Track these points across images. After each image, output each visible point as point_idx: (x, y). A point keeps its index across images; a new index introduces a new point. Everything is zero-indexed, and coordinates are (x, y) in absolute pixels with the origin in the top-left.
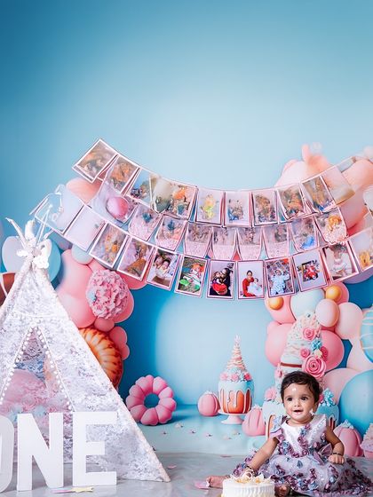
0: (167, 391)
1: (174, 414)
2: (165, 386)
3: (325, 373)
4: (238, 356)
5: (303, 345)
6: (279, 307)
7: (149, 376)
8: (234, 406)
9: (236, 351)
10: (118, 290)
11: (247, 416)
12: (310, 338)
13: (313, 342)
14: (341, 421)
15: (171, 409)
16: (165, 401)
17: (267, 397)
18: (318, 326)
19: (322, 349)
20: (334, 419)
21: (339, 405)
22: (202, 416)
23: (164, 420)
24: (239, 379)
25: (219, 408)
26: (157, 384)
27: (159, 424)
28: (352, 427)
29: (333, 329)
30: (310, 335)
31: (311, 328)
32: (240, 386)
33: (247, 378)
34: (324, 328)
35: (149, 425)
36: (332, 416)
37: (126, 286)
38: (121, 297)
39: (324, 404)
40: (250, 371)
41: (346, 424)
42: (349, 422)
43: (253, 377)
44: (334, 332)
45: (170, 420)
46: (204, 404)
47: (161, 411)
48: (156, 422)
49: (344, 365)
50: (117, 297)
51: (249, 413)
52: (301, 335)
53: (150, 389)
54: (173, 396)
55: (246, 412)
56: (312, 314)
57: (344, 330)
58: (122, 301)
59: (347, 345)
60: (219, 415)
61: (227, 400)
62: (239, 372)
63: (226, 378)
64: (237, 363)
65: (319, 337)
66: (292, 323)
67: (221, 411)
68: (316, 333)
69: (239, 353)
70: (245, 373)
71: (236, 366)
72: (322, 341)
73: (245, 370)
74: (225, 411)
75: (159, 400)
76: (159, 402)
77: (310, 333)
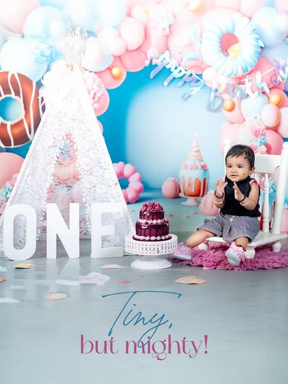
0: (136, 176)
1: (142, 195)
2: (135, 172)
4: (197, 149)
5: (251, 141)
6: (232, 109)
7: (121, 163)
8: (193, 190)
9: (195, 145)
10: (96, 89)
11: (203, 200)
12: (257, 136)
13: (260, 139)
15: (139, 191)
16: (134, 184)
18: (263, 127)
19: (266, 145)
22: (165, 198)
23: (133, 200)
24: (197, 168)
25: (180, 192)
26: (127, 170)
27: (129, 203)
29: (275, 129)
30: (256, 134)
31: (258, 128)
32: (198, 174)
33: (204, 168)
34: (268, 128)
37: (103, 86)
38: (98, 95)
40: (207, 161)
43: (209, 167)
44: (276, 131)
45: (138, 200)
46: (167, 188)
50: (95, 94)
51: (205, 197)
52: (250, 133)
53: (121, 174)
54: (141, 180)
55: (203, 196)
56: (258, 116)
58: (99, 98)
60: (180, 197)
61: (187, 186)
62: (197, 162)
63: (186, 167)
64: (195, 154)
65: (264, 135)
66: (242, 123)
67: (181, 195)
68: (261, 132)
69: (198, 147)
70: (203, 164)
71: (195, 158)
72: (267, 139)
73: (202, 160)
74: (185, 195)
75: (129, 183)
76: (129, 185)
77: (256, 132)
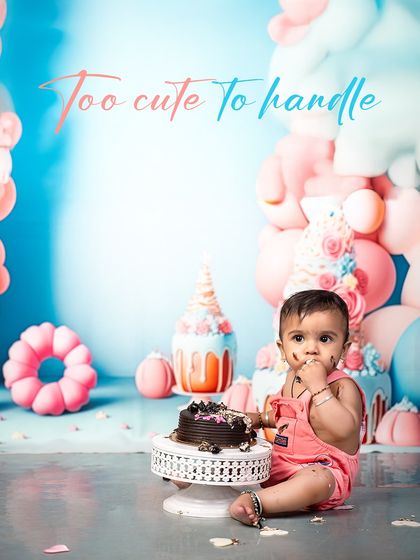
0: (80, 353)
1: (94, 393)
2: (77, 344)
3: (365, 316)
4: (208, 289)
5: (322, 267)
6: (279, 201)
7: (46, 326)
8: (201, 379)
9: (204, 279)
12: (335, 254)
13: (342, 260)
14: (395, 400)
15: (87, 386)
16: (77, 371)
17: (261, 361)
18: (348, 234)
19: (357, 273)
20: (383, 398)
21: (391, 372)
22: (143, 397)
23: (76, 404)
24: (210, 330)
25: (174, 383)
26: (61, 340)
27: (66, 412)
28: (415, 410)
29: (375, 237)
30: (334, 249)
31: (336, 236)
32: (211, 344)
33: (225, 329)
34: (358, 236)
35: (48, 414)
36: (380, 392)
39: (364, 373)
40: (230, 315)
41: (404, 406)
42: (410, 400)
43: (235, 327)
44: (377, 241)
45: (86, 405)
46: (148, 378)
47: (69, 389)
48: (61, 409)
49: (396, 299)
51: (228, 392)
52: (318, 249)
53: (48, 349)
54: (89, 360)
55: (223, 390)
56: (336, 210)
57: (393, 237)
59: (401, 264)
60: (174, 395)
61: (188, 370)
62: (210, 318)
63: (186, 328)
64: (206, 300)
65: (351, 251)
66: (303, 228)
67: (177, 389)
68: (344, 245)
69: (210, 284)
70: (221, 321)
71: (205, 308)
72: (357, 260)
73: (220, 314)
74: (186, 390)
75: (65, 368)
76: (66, 373)
77: (334, 245)
